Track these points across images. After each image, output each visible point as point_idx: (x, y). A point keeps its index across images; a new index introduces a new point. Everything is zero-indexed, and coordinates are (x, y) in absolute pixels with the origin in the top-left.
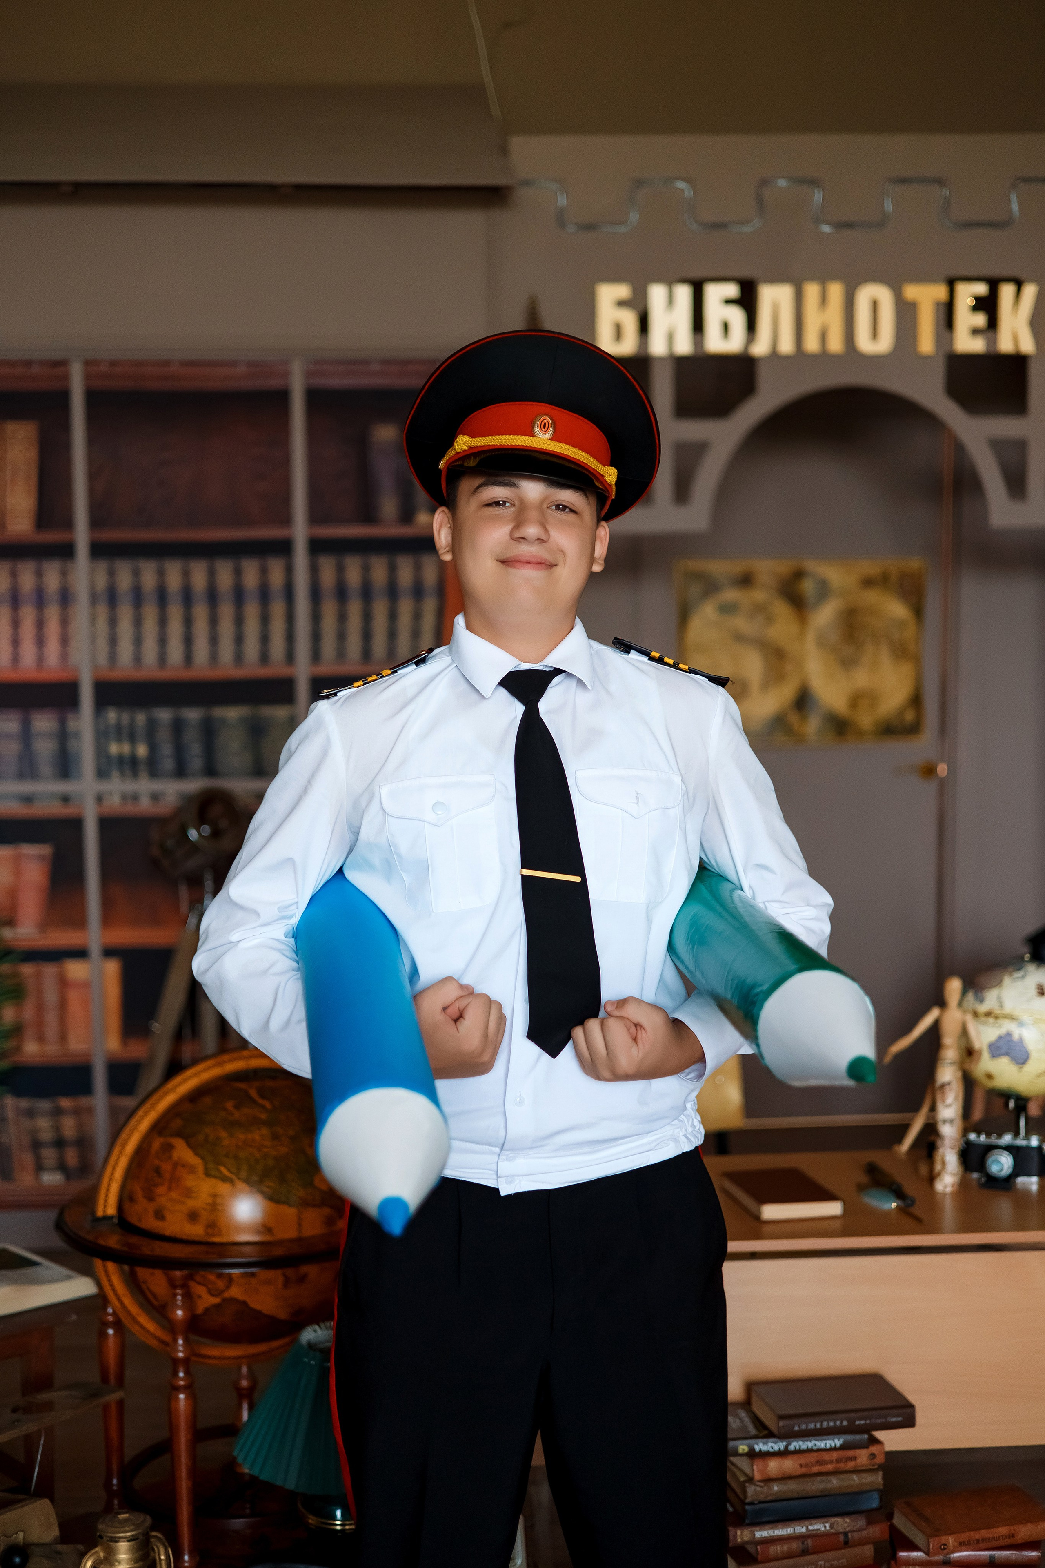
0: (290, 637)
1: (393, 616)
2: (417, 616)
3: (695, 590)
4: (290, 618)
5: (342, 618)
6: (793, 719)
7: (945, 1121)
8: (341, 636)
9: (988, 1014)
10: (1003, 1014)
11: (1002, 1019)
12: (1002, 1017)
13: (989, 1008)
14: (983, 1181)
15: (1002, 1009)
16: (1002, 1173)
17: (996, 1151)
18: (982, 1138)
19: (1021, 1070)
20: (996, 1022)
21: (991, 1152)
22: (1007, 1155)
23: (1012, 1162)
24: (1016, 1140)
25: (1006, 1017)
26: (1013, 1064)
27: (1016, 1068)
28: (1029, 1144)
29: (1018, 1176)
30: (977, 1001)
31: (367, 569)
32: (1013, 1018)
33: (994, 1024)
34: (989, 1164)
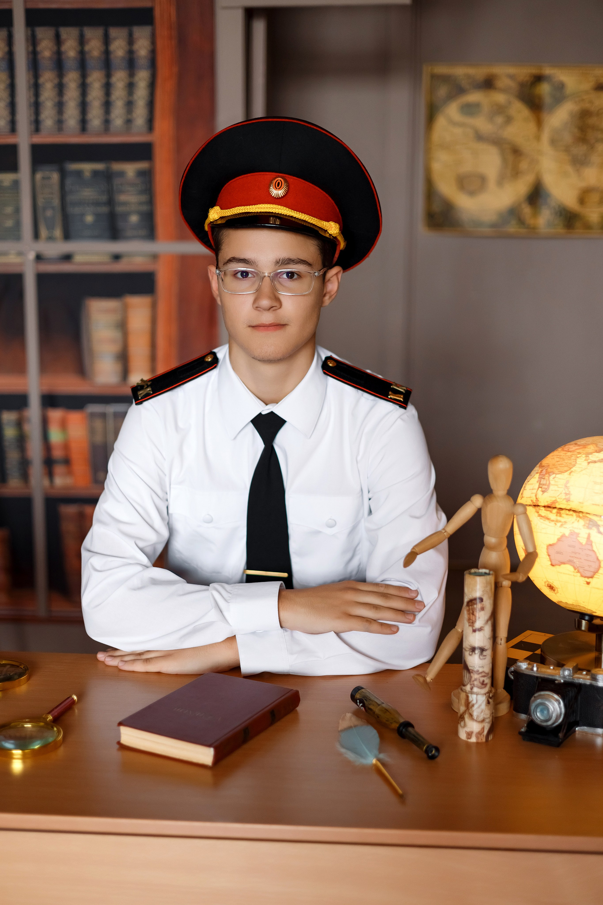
1: (108, 87)
2: (131, 87)
3: (442, 91)
4: (12, 87)
5: (60, 88)
6: (527, 210)
7: (473, 649)
8: (60, 106)
9: (548, 507)
10: (568, 508)
11: (567, 514)
12: (567, 512)
13: (554, 499)
14: (523, 730)
15: (568, 500)
16: (550, 723)
17: (542, 693)
18: (535, 669)
19: (588, 583)
20: (559, 518)
21: (536, 695)
22: (556, 696)
23: (563, 710)
24: (576, 676)
25: (571, 513)
26: (579, 574)
27: (583, 580)
28: (594, 683)
29: (578, 724)
30: (540, 489)
31: (82, 41)
32: (581, 515)
33: (557, 521)
34: (533, 706)
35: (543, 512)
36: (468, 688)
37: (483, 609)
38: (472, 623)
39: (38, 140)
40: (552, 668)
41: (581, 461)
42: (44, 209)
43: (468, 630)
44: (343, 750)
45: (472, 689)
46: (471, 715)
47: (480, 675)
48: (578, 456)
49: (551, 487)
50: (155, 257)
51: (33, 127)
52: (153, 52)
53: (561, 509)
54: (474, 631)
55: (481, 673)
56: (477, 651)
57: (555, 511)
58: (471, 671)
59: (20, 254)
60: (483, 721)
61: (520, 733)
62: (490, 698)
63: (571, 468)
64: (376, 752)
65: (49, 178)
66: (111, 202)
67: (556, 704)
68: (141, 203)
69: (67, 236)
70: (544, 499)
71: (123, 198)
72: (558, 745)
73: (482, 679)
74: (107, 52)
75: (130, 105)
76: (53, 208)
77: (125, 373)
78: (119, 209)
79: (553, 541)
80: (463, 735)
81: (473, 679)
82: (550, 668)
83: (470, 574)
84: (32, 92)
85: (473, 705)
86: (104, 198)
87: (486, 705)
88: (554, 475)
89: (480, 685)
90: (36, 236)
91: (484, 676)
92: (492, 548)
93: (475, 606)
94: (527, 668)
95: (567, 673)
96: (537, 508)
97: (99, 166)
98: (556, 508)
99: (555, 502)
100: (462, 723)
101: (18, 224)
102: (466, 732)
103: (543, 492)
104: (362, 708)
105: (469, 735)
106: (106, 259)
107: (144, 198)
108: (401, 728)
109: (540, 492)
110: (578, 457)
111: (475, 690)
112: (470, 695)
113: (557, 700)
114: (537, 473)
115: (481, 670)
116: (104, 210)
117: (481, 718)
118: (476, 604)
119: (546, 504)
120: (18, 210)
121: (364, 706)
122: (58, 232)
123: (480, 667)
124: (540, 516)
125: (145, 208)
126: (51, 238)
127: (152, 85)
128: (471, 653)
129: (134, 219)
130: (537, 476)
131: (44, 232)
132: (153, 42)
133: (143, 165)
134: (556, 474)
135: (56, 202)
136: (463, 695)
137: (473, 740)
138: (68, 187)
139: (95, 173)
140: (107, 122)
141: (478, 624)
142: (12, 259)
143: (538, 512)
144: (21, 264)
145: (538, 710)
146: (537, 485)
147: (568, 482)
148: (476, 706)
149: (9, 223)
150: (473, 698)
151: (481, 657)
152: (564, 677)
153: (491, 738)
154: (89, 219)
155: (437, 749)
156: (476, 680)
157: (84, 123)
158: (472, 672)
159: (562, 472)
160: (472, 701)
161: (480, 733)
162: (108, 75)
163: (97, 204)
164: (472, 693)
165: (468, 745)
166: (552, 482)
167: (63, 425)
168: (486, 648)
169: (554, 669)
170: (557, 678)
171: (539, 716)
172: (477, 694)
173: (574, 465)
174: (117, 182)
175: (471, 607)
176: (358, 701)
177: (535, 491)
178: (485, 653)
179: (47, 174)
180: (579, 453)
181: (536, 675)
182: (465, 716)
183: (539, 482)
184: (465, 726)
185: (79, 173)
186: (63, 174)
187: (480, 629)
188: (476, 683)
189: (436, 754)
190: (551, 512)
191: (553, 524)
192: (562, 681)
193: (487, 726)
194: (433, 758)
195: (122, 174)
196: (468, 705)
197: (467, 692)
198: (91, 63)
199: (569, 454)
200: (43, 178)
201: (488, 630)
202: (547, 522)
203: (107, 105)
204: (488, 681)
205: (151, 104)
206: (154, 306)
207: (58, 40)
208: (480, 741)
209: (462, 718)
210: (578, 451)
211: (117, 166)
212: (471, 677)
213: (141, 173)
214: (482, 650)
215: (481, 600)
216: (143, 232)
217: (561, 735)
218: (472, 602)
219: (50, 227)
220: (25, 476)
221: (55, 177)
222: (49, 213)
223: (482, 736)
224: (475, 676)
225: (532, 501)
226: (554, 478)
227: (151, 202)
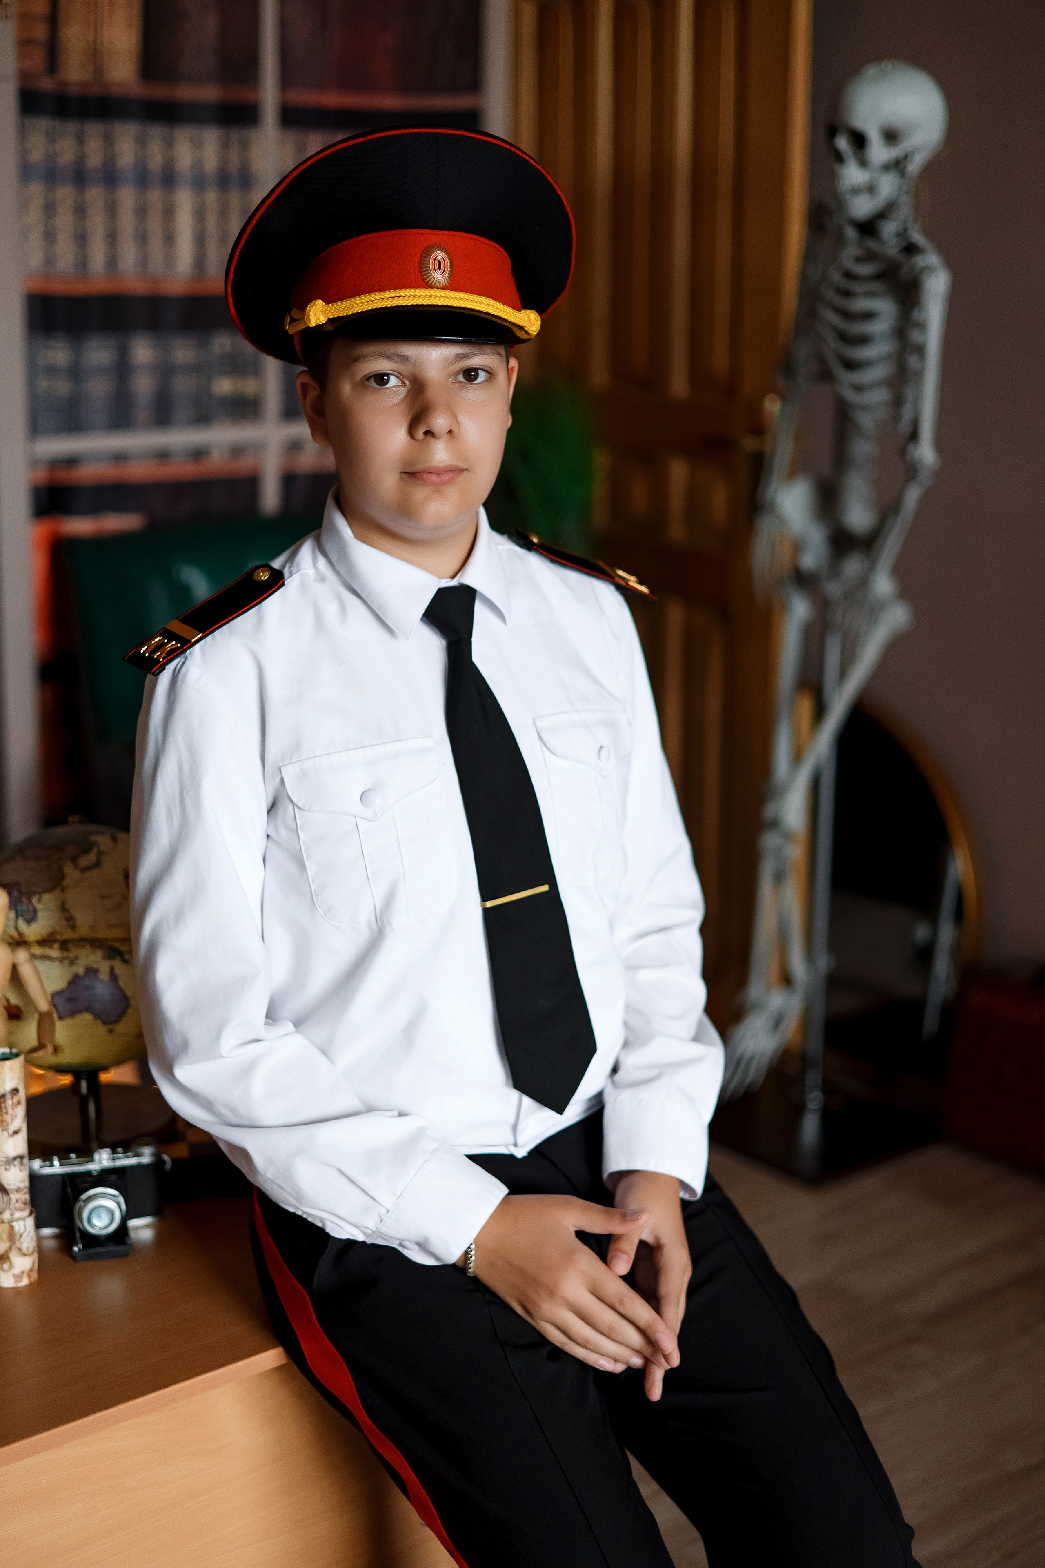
7: (10, 1160)
9: (48, 942)
10: (76, 937)
14: (77, 1248)
17: (90, 1192)
18: (56, 1164)
19: (112, 1031)
20: (65, 954)
21: (83, 1198)
22: (109, 1191)
23: (123, 1205)
25: (82, 943)
27: (105, 1028)
33: (63, 958)
34: (85, 1215)
36: (6, 1215)
37: (19, 1103)
38: (7, 1124)
40: (73, 1156)
41: (70, 871)
45: (13, 1214)
46: (17, 1248)
47: (23, 1192)
49: (40, 913)
54: (10, 1134)
55: (23, 1189)
56: (17, 1161)
58: (9, 1191)
60: (30, 1252)
67: (111, 1202)
79: (60, 984)
80: (6, 1282)
81: (13, 1201)
85: (20, 1236)
89: (22, 1206)
91: (22, 1195)
93: (7, 1102)
94: (42, 1166)
95: (104, 1156)
96: (24, 946)
98: (57, 941)
99: (53, 933)
102: (14, 1275)
105: (18, 1277)
109: (21, 923)
111: (19, 1214)
112: (14, 1224)
113: (113, 1194)
115: (22, 1185)
117: (28, 1250)
118: (8, 1099)
123: (21, 1182)
128: (8, 1166)
134: (40, 893)
137: (25, 1282)
141: (14, 1123)
145: (94, 1217)
147: (63, 902)
148: (25, 1235)
150: (18, 1226)
151: (22, 1168)
152: (104, 1166)
156: (18, 1200)
158: (12, 1193)
159: (48, 890)
160: (20, 1229)
161: (30, 1272)
164: (15, 1220)
166: (38, 906)
168: (22, 1154)
171: (96, 1224)
172: (19, 1220)
173: (62, 877)
178: (20, 1162)
180: (60, 859)
190: (50, 947)
192: (99, 1169)
193: (34, 1262)
196: (12, 1238)
197: (6, 1220)
201: (25, 1130)
202: (46, 963)
204: (26, 1198)
208: (31, 1282)
209: (5, 1258)
212: (10, 1199)
215: (17, 1088)
218: (4, 1096)
223: (33, 1273)
224: (17, 1196)
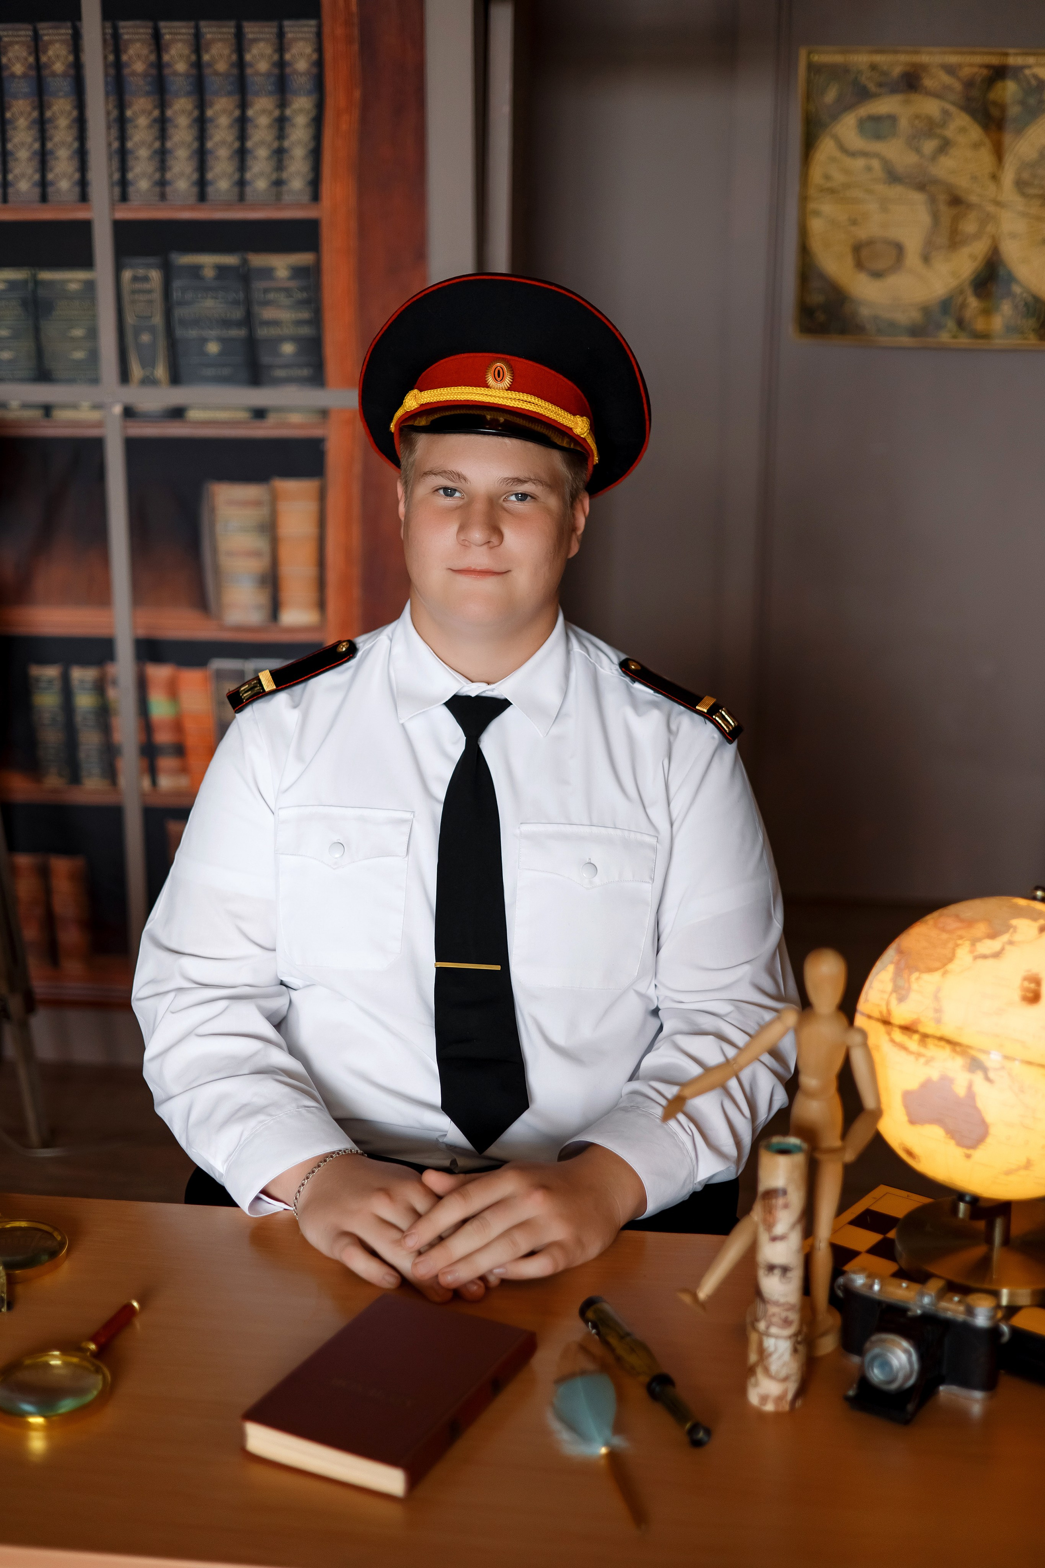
0: (82, 156)
1: (242, 124)
2: (281, 124)
3: (832, 94)
4: (81, 124)
5: (162, 125)
6: (973, 303)
7: (771, 1268)
8: (162, 156)
9: (908, 1029)
10: (938, 1034)
11: (936, 1045)
12: (936, 1042)
13: (915, 1017)
14: (851, 1393)
15: (938, 1021)
16: (894, 1386)
17: (884, 1336)
18: (876, 1287)
19: (968, 1156)
20: (922, 1050)
21: (874, 1338)
22: (905, 1344)
23: (916, 1366)
24: (944, 1304)
25: (942, 1043)
26: (952, 1142)
27: (959, 1152)
28: (969, 1319)
29: (942, 1381)
30: (894, 995)
31: (198, 45)
32: (958, 1049)
33: (919, 1055)
34: (868, 1357)
35: (898, 1036)
36: (762, 1326)
37: (786, 1206)
38: (769, 1226)
39: (124, 214)
40: (904, 1285)
41: (963, 954)
42: (137, 332)
43: (764, 1238)
44: (555, 1425)
45: (768, 1327)
46: (767, 1371)
47: (782, 1308)
48: (960, 942)
49: (913, 996)
50: (324, 413)
51: (117, 190)
52: (319, 64)
53: (925, 1037)
54: (774, 1239)
55: (783, 1305)
56: (777, 1272)
57: (916, 1037)
58: (767, 1300)
59: (97, 407)
60: (785, 1379)
61: (847, 1399)
62: (799, 1343)
63: (945, 965)
64: (608, 1432)
65: (146, 279)
66: (249, 321)
67: (903, 1357)
68: (299, 323)
69: (175, 379)
70: (901, 1013)
71: (268, 314)
72: (907, 1422)
73: (784, 1314)
74: (241, 64)
75: (280, 154)
76: (152, 330)
77: (275, 608)
78: (262, 332)
79: (913, 1084)
80: (754, 1398)
81: (771, 1313)
82: (901, 1286)
83: (769, 1148)
84: (114, 132)
85: (770, 1355)
86: (238, 314)
87: (791, 1355)
88: (915, 975)
89: (781, 1322)
90: (125, 377)
91: (788, 1310)
92: (811, 1095)
93: (774, 1201)
94: (864, 1285)
95: (926, 1300)
96: (889, 1027)
97: (230, 260)
98: (916, 1032)
99: (917, 1022)
100: (753, 1380)
101: (94, 356)
102: (759, 1393)
103: (901, 1000)
104: (597, 1337)
105: (764, 1399)
106: (243, 415)
107: (305, 315)
108: (654, 1385)
109: (894, 1001)
110: (957, 945)
111: (774, 1330)
112: (766, 1338)
113: (906, 1351)
114: (892, 962)
115: (782, 1300)
116: (240, 333)
117: (783, 1373)
118: (776, 1197)
119: (902, 1022)
120: (93, 334)
121: (598, 1333)
122: (161, 372)
123: (782, 1295)
124: (892, 1041)
125: (306, 331)
126: (149, 381)
127: (318, 122)
128: (766, 1273)
129: (288, 348)
130: (891, 968)
131: (136, 371)
132: (320, 49)
133: (304, 258)
134: (922, 971)
135: (158, 320)
136: (754, 1337)
137: (769, 1407)
138: (176, 295)
139: (222, 271)
140: (241, 183)
141: (780, 1228)
142: (86, 414)
143: (889, 1034)
144: (100, 424)
145: (876, 1363)
146: (889, 987)
147: (939, 990)
148: (775, 1357)
149: (79, 355)
150: (770, 1343)
151: (785, 1280)
152: (922, 1307)
153: (799, 1403)
154: (213, 348)
155: (708, 1432)
156: (774, 1315)
157: (202, 185)
158: (768, 1302)
159: (930, 970)
160: (769, 1347)
161: (780, 1399)
162: (243, 105)
163: (226, 323)
164: (768, 1335)
165: (761, 1416)
166: (915, 986)
167: (173, 691)
168: (791, 1266)
169: (907, 1288)
170: (912, 1306)
171: (876, 1375)
172: (777, 1337)
173: (951, 960)
174: (258, 285)
175: (767, 1201)
176: (590, 1323)
177: (886, 996)
178: (789, 1274)
179: (141, 272)
180: (961, 937)
181: (877, 1297)
182: (756, 1368)
183: (894, 980)
184: (756, 1385)
185: (195, 271)
186: (168, 272)
187: (782, 1238)
188: (775, 1320)
189: (706, 1439)
190: (910, 1038)
191: (911, 1058)
192: (919, 1312)
193: (792, 1388)
194: (697, 1444)
195: (267, 273)
196: (762, 1353)
197: (760, 1331)
198: (213, 83)
199: (945, 936)
200: (135, 279)
201: (795, 1239)
202: (903, 1054)
203: (242, 155)
204: (794, 1316)
205: (316, 154)
206: (322, 497)
207: (158, 43)
208: (780, 1409)
209: (751, 1371)
210: (960, 933)
211: (258, 260)
212: (768, 1310)
213: (299, 272)
214: (785, 1270)
215: (785, 1192)
216: (305, 372)
217: (910, 1407)
218: (771, 1194)
219: (148, 363)
220: (111, 773)
221: (155, 275)
222: (145, 338)
223: (784, 1402)
224: (772, 1310)
225: (881, 1012)
226: (918, 979)
227: (317, 321)
